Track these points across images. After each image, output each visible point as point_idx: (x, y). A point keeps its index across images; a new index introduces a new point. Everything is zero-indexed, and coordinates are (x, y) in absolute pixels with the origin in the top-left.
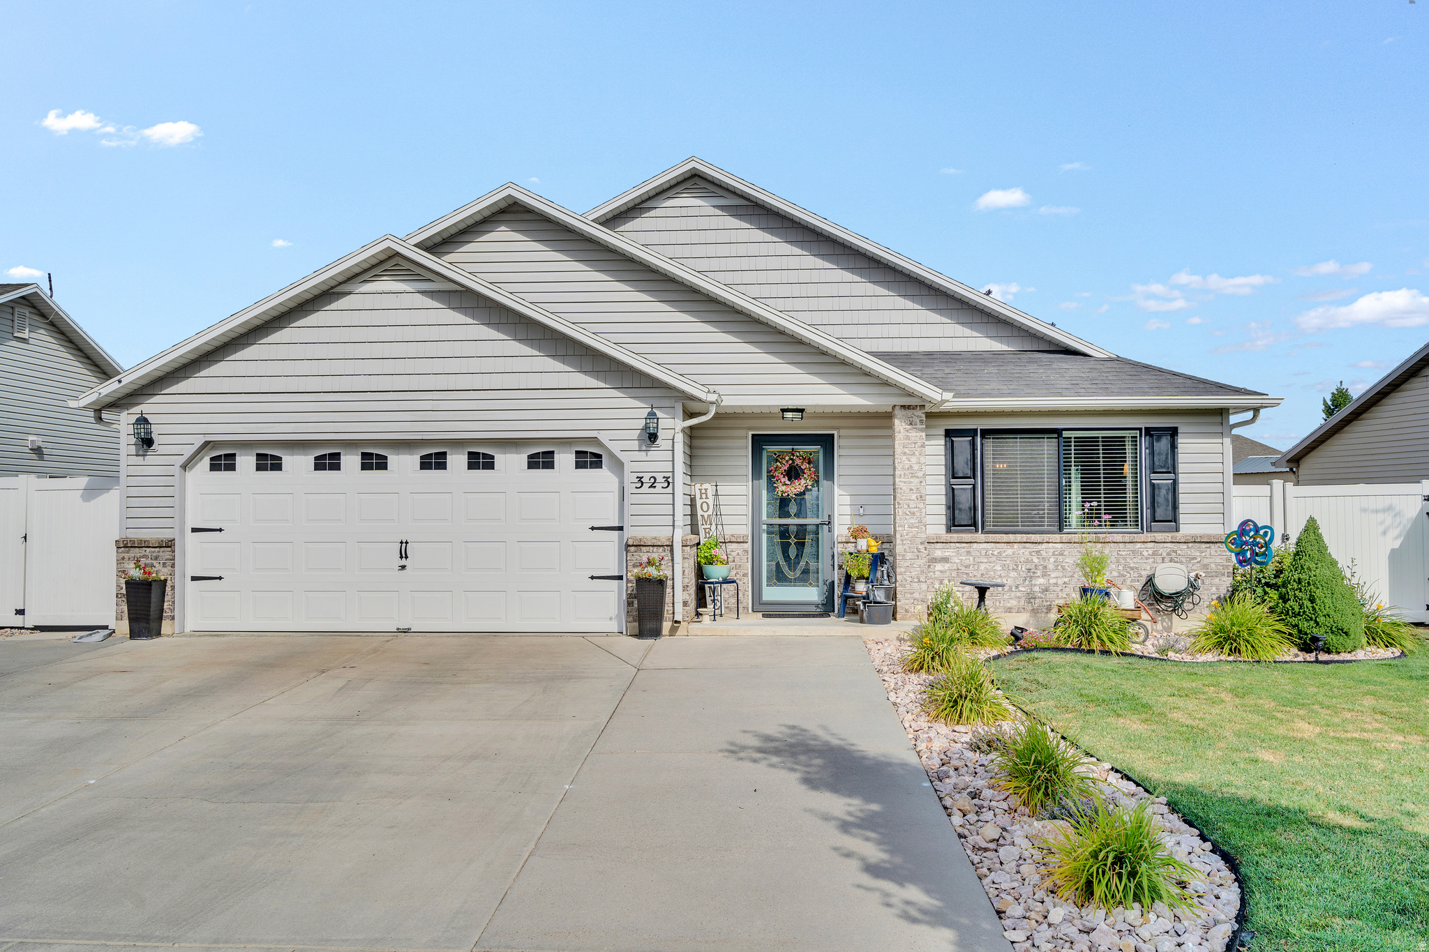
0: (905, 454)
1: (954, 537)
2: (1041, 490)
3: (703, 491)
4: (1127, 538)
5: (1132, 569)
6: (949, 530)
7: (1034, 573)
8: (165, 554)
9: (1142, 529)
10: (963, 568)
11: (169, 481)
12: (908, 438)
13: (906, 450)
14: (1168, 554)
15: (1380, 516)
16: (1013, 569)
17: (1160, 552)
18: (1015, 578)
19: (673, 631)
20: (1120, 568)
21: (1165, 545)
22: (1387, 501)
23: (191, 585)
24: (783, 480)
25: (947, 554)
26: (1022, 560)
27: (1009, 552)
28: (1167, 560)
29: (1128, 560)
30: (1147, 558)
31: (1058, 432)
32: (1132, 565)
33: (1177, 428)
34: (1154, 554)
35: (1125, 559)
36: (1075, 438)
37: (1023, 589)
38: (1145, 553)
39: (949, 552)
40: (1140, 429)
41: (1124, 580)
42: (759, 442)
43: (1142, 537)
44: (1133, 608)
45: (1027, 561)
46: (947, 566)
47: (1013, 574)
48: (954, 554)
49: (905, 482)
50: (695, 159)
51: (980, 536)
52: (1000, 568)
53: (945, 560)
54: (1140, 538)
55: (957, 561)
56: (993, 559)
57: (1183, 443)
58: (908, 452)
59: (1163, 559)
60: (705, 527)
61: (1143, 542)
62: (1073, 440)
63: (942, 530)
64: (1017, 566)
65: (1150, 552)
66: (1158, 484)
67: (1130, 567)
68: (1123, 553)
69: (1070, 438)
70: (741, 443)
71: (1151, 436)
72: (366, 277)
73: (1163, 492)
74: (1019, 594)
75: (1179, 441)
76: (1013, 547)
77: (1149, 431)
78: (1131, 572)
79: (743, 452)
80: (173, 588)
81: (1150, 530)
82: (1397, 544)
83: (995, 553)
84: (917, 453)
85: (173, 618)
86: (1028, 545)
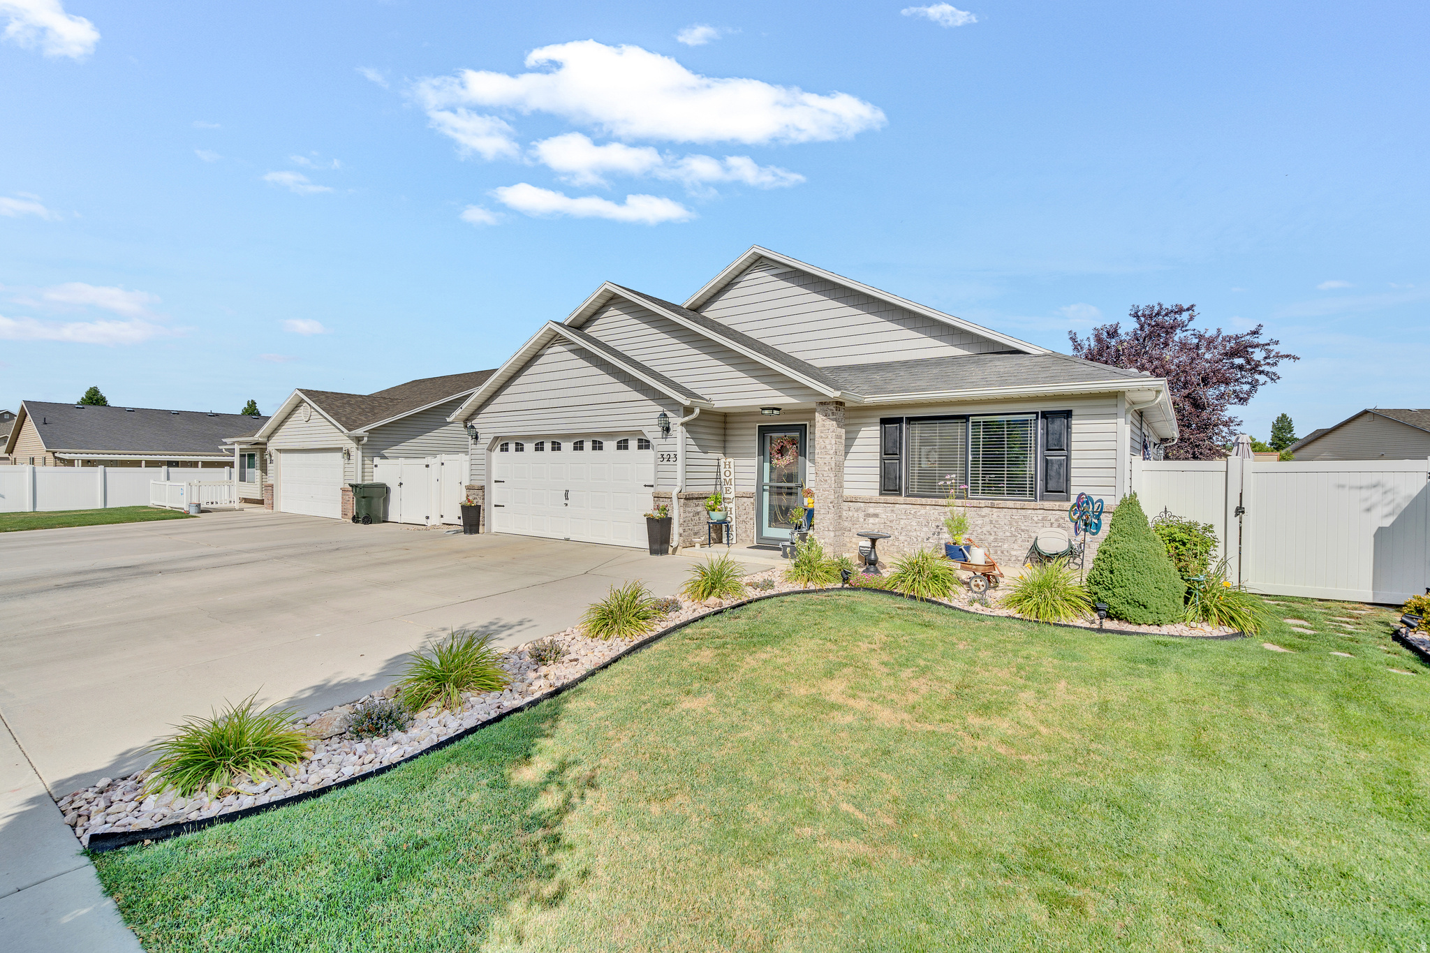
0: (822, 437)
1: (883, 498)
2: (955, 464)
3: (727, 463)
4: (1019, 504)
5: (1023, 531)
6: (881, 494)
7: (941, 529)
8: (480, 493)
9: (1036, 497)
10: (889, 522)
11: (482, 457)
12: (824, 426)
13: (822, 434)
14: (1056, 520)
15: (1365, 493)
16: (925, 525)
17: (1049, 518)
18: (926, 532)
19: (674, 553)
20: (1013, 529)
21: (1054, 512)
22: (1375, 478)
23: (494, 509)
24: (777, 456)
25: (877, 511)
26: (932, 518)
27: (923, 512)
28: (1055, 525)
29: (1020, 523)
30: (1036, 523)
31: (965, 418)
32: (1023, 528)
33: (1071, 411)
34: (1043, 519)
35: (1017, 522)
36: (984, 422)
37: (932, 541)
38: (1035, 519)
39: (878, 510)
40: (1037, 413)
41: (1016, 540)
42: (764, 431)
43: (1032, 504)
44: (984, 564)
45: (936, 520)
46: (877, 520)
47: (925, 529)
48: (882, 512)
49: (821, 458)
50: (755, 246)
51: (901, 499)
52: (916, 524)
53: (876, 515)
54: (1030, 505)
55: (884, 517)
56: (911, 516)
57: (1077, 425)
58: (824, 436)
59: (1052, 524)
60: (727, 486)
61: (1033, 509)
62: (982, 423)
63: (875, 493)
64: (928, 523)
65: (1040, 518)
66: (1051, 460)
67: (1022, 530)
68: (1016, 518)
69: (980, 422)
70: (751, 432)
71: (1047, 418)
72: (548, 346)
73: (1056, 467)
74: (929, 545)
75: (1073, 422)
76: (925, 509)
77: (1045, 415)
78: (1023, 533)
79: (753, 438)
80: (484, 510)
81: (1042, 499)
82: (1387, 523)
83: (912, 512)
84: (829, 437)
85: (484, 525)
86: (937, 507)
